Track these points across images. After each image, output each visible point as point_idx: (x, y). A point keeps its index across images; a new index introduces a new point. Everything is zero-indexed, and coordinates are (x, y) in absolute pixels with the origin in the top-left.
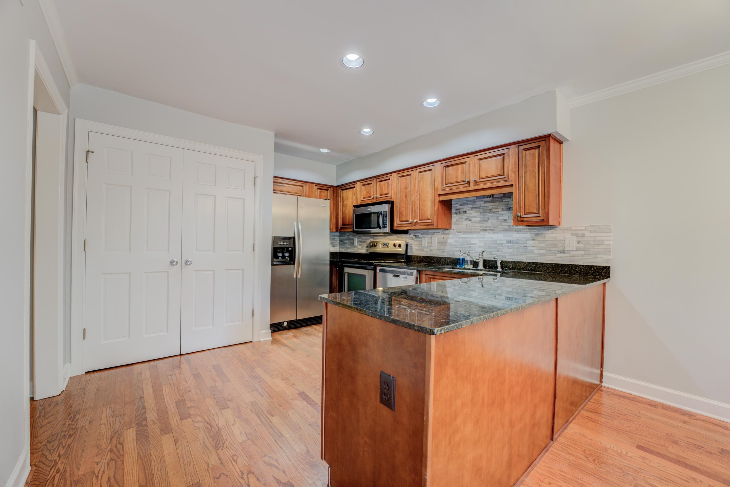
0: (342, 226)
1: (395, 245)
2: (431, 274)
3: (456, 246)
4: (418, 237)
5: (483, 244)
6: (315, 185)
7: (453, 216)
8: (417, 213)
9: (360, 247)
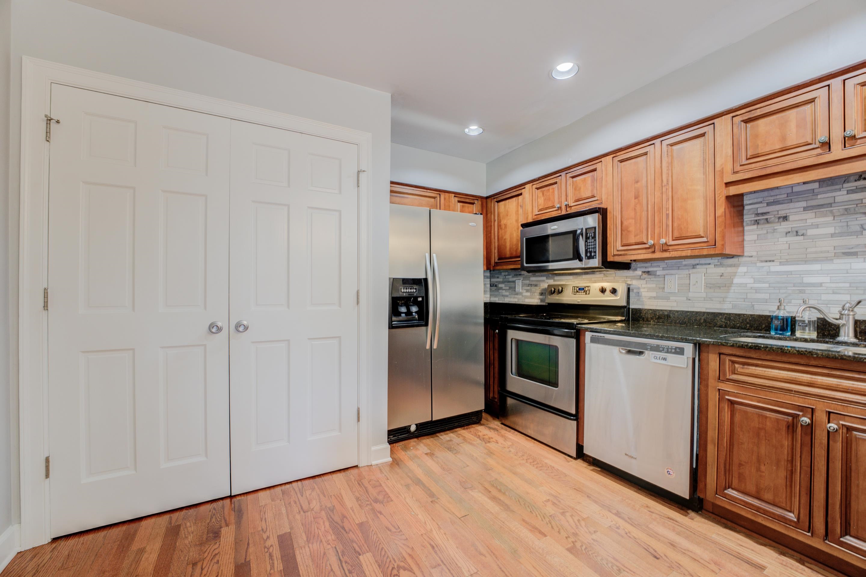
0: (499, 259)
1: (603, 291)
2: (738, 354)
3: (757, 290)
4: (655, 275)
5: (848, 285)
6: (453, 195)
7: (746, 228)
8: (667, 226)
9: (528, 294)
